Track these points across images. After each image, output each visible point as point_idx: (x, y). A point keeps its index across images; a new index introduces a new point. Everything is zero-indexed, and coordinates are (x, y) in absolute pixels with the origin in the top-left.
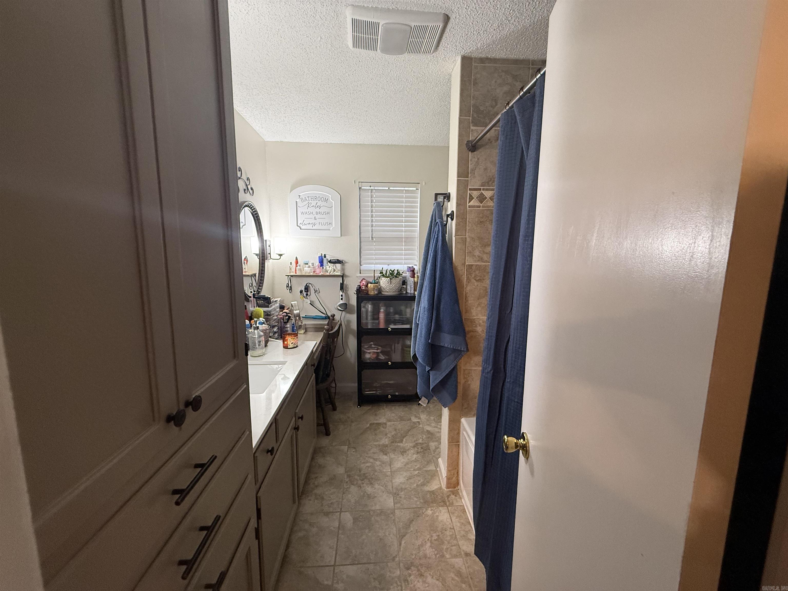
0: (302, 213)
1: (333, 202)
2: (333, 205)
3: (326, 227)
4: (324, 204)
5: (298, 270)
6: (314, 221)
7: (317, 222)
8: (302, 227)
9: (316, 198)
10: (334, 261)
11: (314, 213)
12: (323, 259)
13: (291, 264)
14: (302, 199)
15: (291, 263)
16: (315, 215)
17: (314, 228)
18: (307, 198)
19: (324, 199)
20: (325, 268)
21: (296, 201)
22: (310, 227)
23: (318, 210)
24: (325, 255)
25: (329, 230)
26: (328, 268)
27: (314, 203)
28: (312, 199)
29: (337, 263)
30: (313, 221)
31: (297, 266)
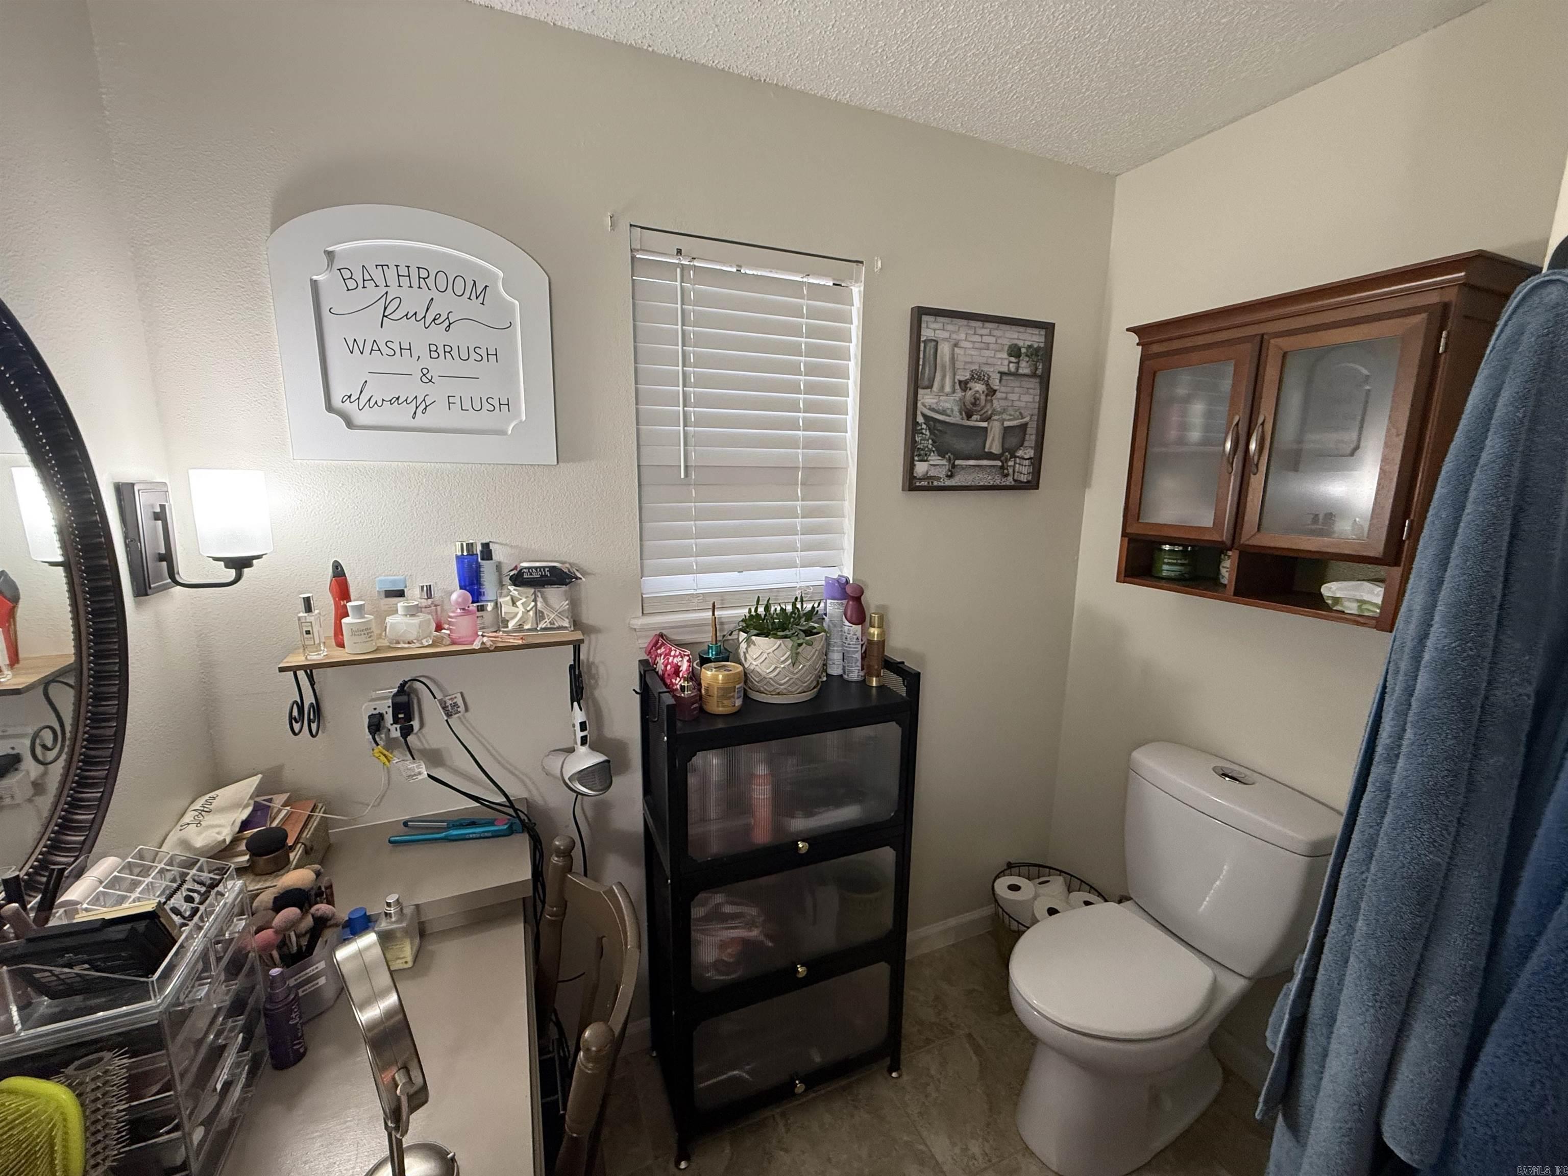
0: (355, 346)
1: (517, 302)
2: (514, 317)
3: (484, 420)
4: (472, 308)
5: (353, 633)
6: (421, 390)
7: (437, 392)
8: (361, 418)
9: (424, 274)
10: (536, 575)
11: (420, 349)
12: (479, 566)
13: (308, 608)
14: (347, 274)
15: (307, 601)
16: (426, 362)
17: (422, 420)
18: (377, 274)
19: (470, 285)
20: (490, 607)
21: (315, 284)
22: (401, 415)
23: (437, 335)
24: (486, 546)
25: (503, 433)
26: (506, 609)
27: (414, 300)
28: (405, 281)
29: (552, 583)
30: (415, 388)
31: (342, 613)
